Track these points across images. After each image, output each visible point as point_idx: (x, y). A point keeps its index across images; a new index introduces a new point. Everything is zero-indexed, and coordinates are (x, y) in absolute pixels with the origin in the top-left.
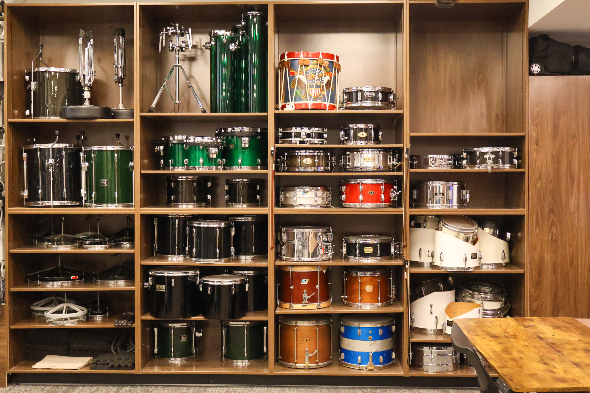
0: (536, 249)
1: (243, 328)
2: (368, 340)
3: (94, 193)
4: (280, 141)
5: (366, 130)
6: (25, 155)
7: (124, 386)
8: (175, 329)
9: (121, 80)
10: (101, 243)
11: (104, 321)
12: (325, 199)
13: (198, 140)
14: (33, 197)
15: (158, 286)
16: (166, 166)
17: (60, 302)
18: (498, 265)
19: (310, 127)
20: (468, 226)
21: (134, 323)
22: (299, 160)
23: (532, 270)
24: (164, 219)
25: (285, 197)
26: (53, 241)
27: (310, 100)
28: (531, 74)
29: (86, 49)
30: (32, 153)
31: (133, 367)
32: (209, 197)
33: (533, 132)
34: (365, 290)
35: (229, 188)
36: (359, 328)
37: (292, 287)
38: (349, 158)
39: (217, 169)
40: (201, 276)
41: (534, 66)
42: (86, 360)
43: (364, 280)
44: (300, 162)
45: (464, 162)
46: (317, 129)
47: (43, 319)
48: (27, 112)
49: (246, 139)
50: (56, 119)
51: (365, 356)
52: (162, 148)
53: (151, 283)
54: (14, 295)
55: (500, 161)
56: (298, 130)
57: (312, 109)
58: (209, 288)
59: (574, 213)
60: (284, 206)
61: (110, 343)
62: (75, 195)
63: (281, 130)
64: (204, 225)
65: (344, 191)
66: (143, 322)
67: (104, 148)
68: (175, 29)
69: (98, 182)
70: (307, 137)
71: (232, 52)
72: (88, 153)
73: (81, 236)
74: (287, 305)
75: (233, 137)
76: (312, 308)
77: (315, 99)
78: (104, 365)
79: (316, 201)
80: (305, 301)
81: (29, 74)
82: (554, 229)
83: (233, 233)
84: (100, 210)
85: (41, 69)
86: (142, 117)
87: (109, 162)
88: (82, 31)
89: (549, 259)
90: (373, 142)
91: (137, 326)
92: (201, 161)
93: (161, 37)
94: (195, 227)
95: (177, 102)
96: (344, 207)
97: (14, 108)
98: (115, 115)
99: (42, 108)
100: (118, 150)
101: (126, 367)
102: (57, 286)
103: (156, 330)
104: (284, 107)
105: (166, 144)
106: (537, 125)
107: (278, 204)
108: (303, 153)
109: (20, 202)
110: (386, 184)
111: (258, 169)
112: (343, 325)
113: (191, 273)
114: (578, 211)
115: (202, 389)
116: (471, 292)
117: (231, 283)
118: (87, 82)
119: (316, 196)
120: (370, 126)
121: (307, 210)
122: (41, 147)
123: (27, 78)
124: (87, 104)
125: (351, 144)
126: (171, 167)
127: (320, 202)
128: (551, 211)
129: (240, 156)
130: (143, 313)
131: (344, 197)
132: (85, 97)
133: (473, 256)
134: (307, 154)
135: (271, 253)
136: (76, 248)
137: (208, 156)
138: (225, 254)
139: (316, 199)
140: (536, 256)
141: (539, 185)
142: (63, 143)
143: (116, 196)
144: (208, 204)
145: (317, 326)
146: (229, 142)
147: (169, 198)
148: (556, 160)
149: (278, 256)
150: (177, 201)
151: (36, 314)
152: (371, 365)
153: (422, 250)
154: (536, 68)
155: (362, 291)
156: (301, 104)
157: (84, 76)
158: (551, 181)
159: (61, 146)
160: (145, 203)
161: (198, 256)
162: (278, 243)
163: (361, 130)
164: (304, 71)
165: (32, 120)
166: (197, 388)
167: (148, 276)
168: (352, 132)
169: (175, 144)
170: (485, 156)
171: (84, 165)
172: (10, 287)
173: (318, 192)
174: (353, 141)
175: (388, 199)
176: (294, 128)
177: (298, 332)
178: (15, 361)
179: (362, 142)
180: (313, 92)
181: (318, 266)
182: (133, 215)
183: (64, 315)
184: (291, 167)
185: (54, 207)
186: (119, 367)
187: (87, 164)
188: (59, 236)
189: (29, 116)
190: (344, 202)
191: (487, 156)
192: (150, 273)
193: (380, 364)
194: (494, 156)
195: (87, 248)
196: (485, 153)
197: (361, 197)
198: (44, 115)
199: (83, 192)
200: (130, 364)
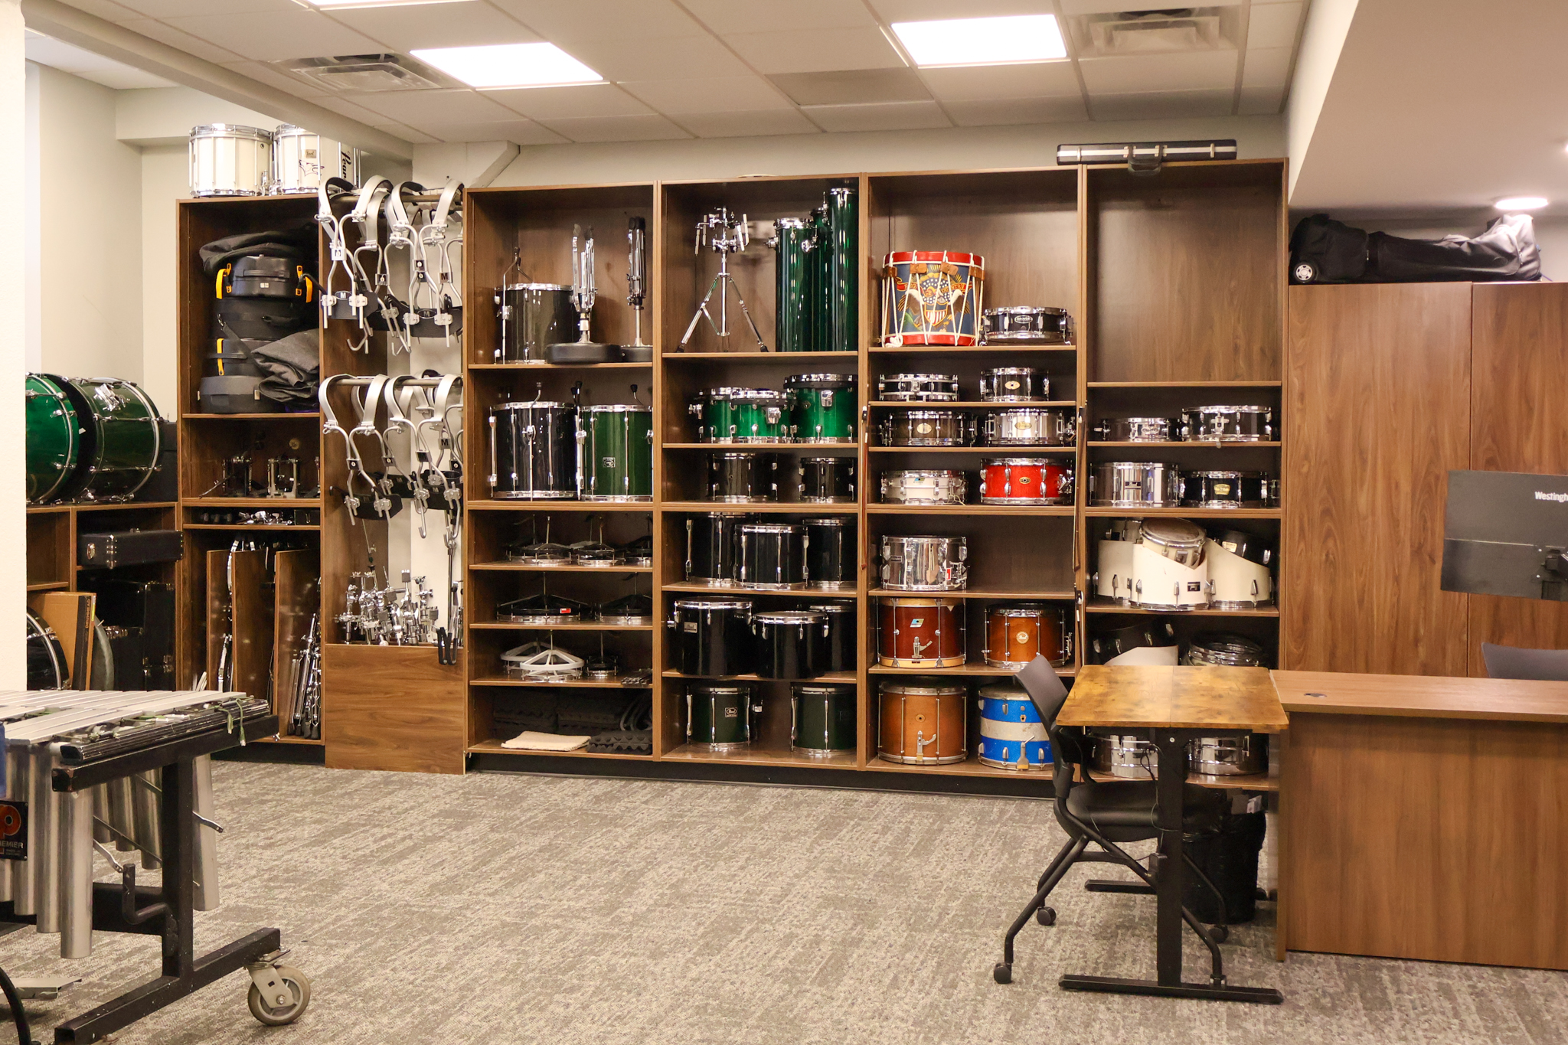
0: (1298, 577)
1: (821, 697)
2: (1019, 721)
3: (593, 478)
4: (882, 397)
5: (1020, 378)
6: (492, 419)
7: (637, 780)
8: (716, 696)
9: (638, 300)
10: (604, 558)
11: (610, 678)
12: (952, 490)
13: (752, 394)
14: (504, 484)
15: (686, 624)
16: (706, 437)
17: (543, 649)
18: (1247, 604)
19: (928, 373)
20: (1185, 536)
21: (650, 681)
22: (910, 427)
23: (1291, 610)
24: (701, 520)
25: (889, 487)
26: (532, 554)
27: (927, 330)
28: (1293, 280)
29: (583, 254)
30: (503, 417)
31: (649, 751)
32: (774, 487)
33: (1296, 380)
34: (1015, 640)
35: (805, 472)
36: (1006, 701)
37: (897, 632)
38: (992, 424)
39: (780, 441)
40: (755, 611)
41: (1301, 267)
42: (581, 740)
43: (1013, 624)
44: (913, 430)
45: (1185, 430)
46: (941, 376)
47: (518, 674)
48: (497, 353)
49: (829, 393)
50: (539, 363)
51: (1014, 746)
52: (699, 407)
53: (677, 619)
54: (475, 634)
55: (1238, 428)
56: (910, 377)
57: (930, 345)
58: (764, 629)
59: (1365, 518)
60: (887, 500)
61: (619, 715)
62: (565, 481)
63: (882, 378)
64: (759, 529)
65: (983, 477)
66: (665, 680)
67: (610, 409)
68: (721, 218)
69: (599, 462)
70: (921, 390)
71: (805, 254)
72: (586, 416)
73: (575, 547)
74: (889, 662)
75: (810, 389)
76: (928, 665)
77: (937, 328)
78: (607, 746)
79: (937, 493)
80: (916, 655)
81: (500, 294)
82: (1330, 543)
83: (806, 544)
84: (602, 505)
85: (518, 287)
86: (665, 361)
87: (618, 430)
88: (576, 226)
89: (1321, 593)
90: (1029, 397)
91: (656, 687)
92: (754, 428)
93: (698, 232)
94: (745, 534)
95: (723, 334)
96: (983, 504)
97: (477, 348)
98: (628, 356)
99: (518, 346)
100: (629, 412)
101: (639, 751)
102: (539, 622)
103: (689, 698)
104: (887, 340)
105: (706, 401)
106: (1302, 368)
107: (877, 497)
108: (919, 415)
109: (486, 492)
110: (1048, 467)
111: (848, 442)
112: (982, 698)
113: (738, 606)
114: (1373, 514)
115: (754, 789)
116: (1203, 650)
117: (797, 622)
118: (584, 306)
119: (937, 485)
120: (1026, 371)
121: (925, 508)
122: (516, 407)
123: (497, 299)
124: (584, 341)
125: (996, 401)
126: (713, 439)
127: (944, 495)
128: (1326, 512)
129: (822, 420)
130: (665, 667)
131: (983, 486)
132: (581, 329)
133: (1193, 586)
134: (926, 417)
135: (862, 576)
136: (568, 564)
137: (766, 420)
138: (792, 576)
139: (937, 489)
140: (1300, 588)
141: (1305, 469)
142: (548, 400)
143: (627, 483)
144: (771, 497)
145: (938, 696)
146: (801, 398)
147: (711, 488)
148: (1335, 426)
149: (877, 581)
150: (722, 492)
151: (509, 668)
152: (1023, 762)
153: (1118, 578)
154: (1304, 272)
155: (1012, 642)
156: (914, 337)
157: (580, 296)
158: (1326, 462)
159: (546, 405)
160: (669, 495)
161: (751, 578)
162: (878, 561)
163: (1012, 377)
164: (918, 282)
165: (504, 366)
166: (745, 788)
167: (672, 609)
168: (995, 381)
169: (719, 401)
170: (1212, 421)
171: (580, 434)
172: (469, 623)
173: (940, 479)
174: (999, 394)
175: (1052, 492)
176: (902, 376)
177: (908, 707)
178: (476, 737)
179: (1013, 397)
180: (933, 317)
181: (938, 598)
182: (651, 513)
183: (548, 667)
184: (899, 438)
185: (534, 499)
186: (629, 750)
187: (584, 434)
188: (543, 545)
189: (499, 360)
190: (984, 495)
191: (1215, 421)
192: (676, 605)
193: (1040, 761)
194: (1227, 421)
195: (582, 564)
196: (1214, 415)
197: (1007, 487)
198: (522, 358)
199: (579, 477)
200: (644, 747)
